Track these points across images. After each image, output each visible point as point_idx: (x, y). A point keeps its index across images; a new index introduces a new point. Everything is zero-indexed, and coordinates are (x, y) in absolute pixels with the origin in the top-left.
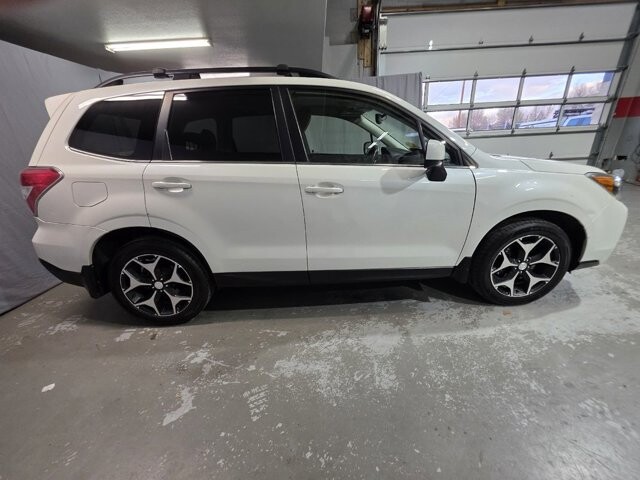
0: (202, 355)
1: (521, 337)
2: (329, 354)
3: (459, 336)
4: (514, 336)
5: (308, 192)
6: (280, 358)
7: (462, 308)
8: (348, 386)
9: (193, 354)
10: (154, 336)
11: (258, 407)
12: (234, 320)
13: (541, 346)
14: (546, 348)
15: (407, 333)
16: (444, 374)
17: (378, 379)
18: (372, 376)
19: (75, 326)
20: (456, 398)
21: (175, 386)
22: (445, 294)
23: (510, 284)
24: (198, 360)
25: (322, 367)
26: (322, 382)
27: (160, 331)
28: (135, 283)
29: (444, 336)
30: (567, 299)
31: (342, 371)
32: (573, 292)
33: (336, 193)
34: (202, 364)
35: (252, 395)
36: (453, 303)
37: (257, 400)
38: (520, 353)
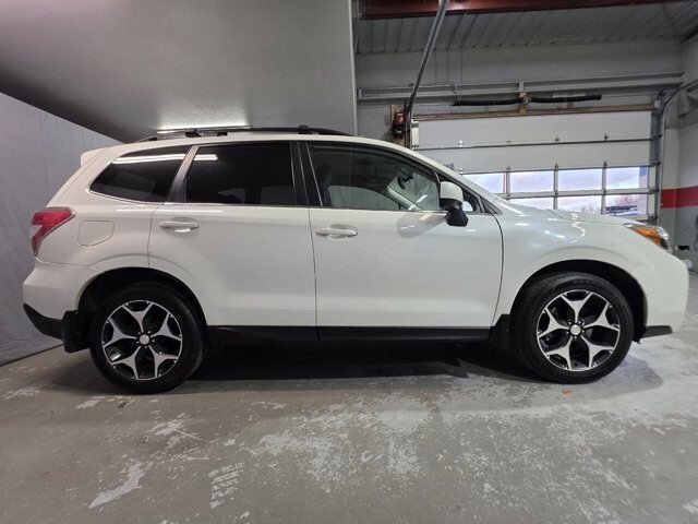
0: (173, 426)
1: (588, 418)
2: (333, 430)
3: (505, 415)
4: (580, 417)
5: (319, 234)
6: (270, 432)
7: (508, 385)
8: (351, 468)
9: (162, 424)
10: (124, 404)
11: (223, 490)
12: (226, 390)
13: (616, 430)
14: (623, 432)
15: (437, 410)
16: (484, 458)
17: (392, 461)
18: (385, 458)
19: (37, 392)
20: (500, 489)
21: (126, 460)
22: (487, 370)
23: (564, 352)
24: (166, 432)
25: (321, 445)
26: (317, 462)
27: (131, 400)
28: (118, 335)
29: (485, 415)
30: (646, 379)
31: (346, 450)
32: (651, 372)
33: (350, 236)
34: (168, 437)
35: (220, 474)
36: (498, 380)
37: (225, 480)
38: (588, 436)
